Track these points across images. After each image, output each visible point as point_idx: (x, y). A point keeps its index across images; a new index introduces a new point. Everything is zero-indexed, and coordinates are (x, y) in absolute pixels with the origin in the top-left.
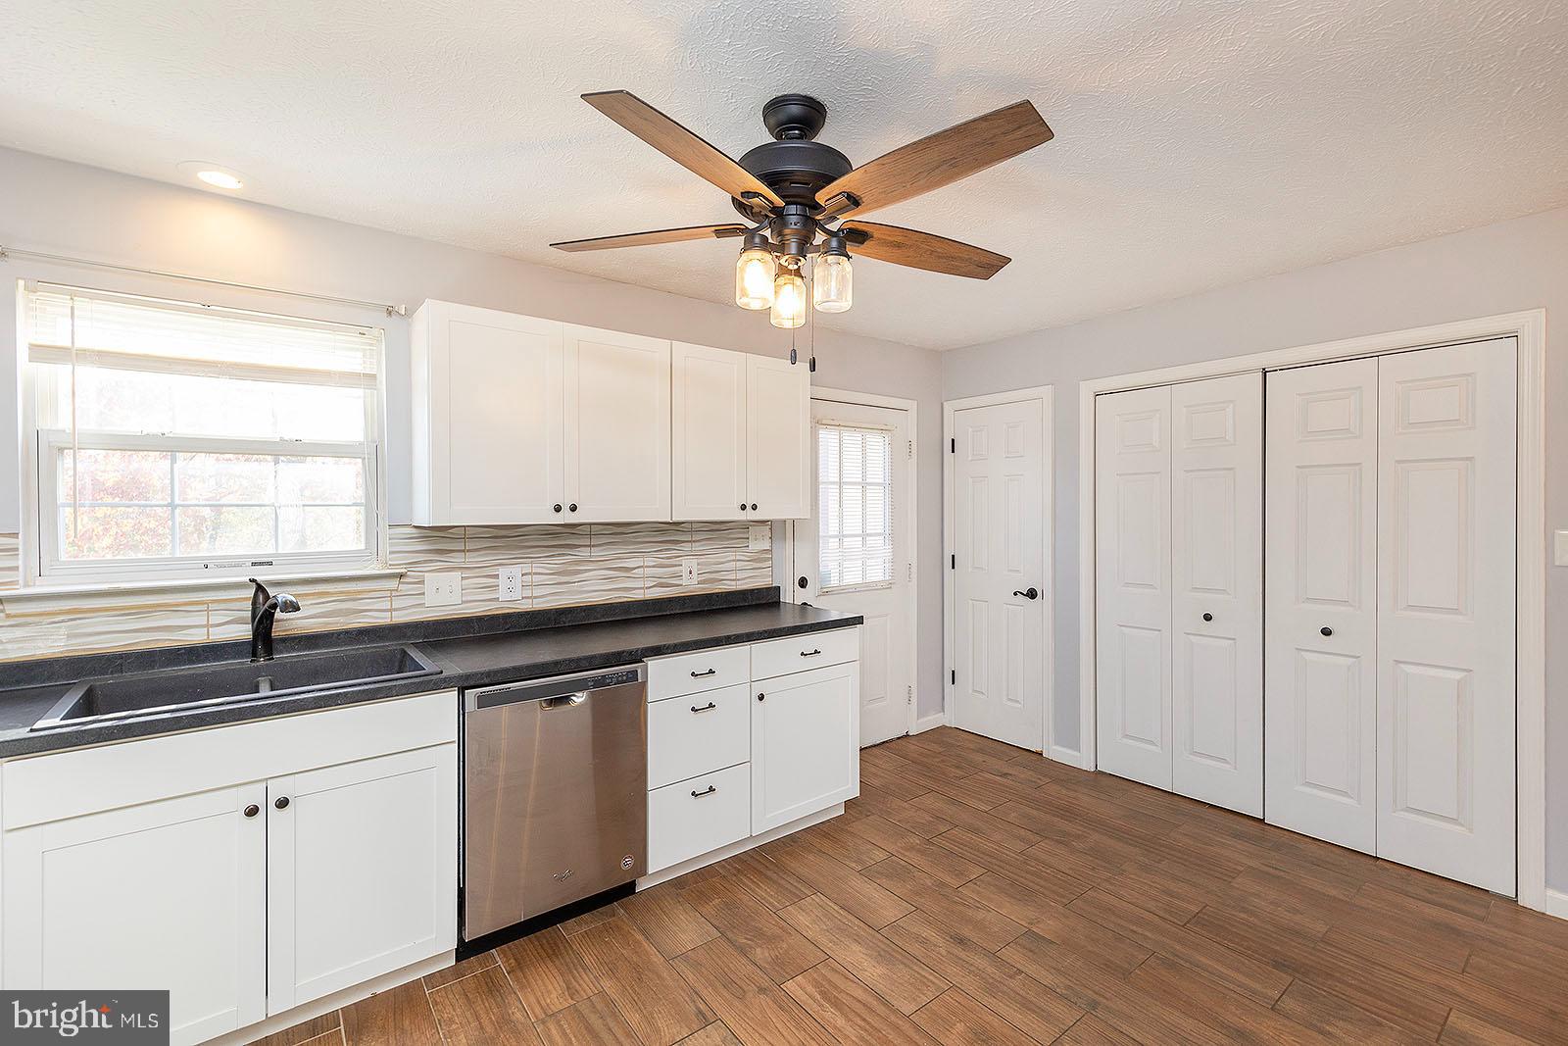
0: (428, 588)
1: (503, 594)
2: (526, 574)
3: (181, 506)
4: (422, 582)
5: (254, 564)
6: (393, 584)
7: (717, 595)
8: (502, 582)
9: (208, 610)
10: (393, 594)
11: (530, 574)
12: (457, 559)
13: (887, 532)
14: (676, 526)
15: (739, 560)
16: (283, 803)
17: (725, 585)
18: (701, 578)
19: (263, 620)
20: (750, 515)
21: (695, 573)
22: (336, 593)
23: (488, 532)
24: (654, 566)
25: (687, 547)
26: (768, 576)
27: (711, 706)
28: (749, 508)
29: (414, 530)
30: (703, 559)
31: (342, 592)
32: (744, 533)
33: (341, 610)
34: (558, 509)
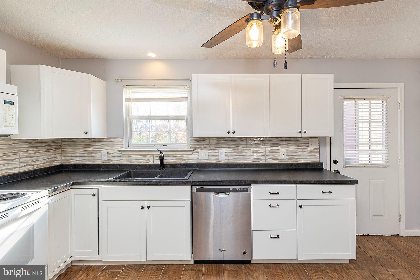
0: (200, 154)
1: (220, 158)
2: (226, 152)
3: (151, 132)
4: (198, 153)
5: (164, 146)
6: (191, 153)
7: (294, 164)
8: (220, 154)
9: (153, 156)
10: (191, 155)
11: (227, 152)
12: (207, 147)
13: (384, 143)
14: (278, 139)
15: (304, 152)
16: (149, 207)
17: (298, 160)
18: (288, 157)
19: (162, 160)
20: (303, 135)
21: (285, 155)
22: (178, 154)
23: (215, 139)
24: (269, 152)
25: (282, 146)
26: (318, 158)
27: (278, 205)
28: (303, 132)
29: (195, 139)
30: (288, 151)
31: (180, 154)
32: (307, 142)
33: (179, 159)
34: (229, 133)
